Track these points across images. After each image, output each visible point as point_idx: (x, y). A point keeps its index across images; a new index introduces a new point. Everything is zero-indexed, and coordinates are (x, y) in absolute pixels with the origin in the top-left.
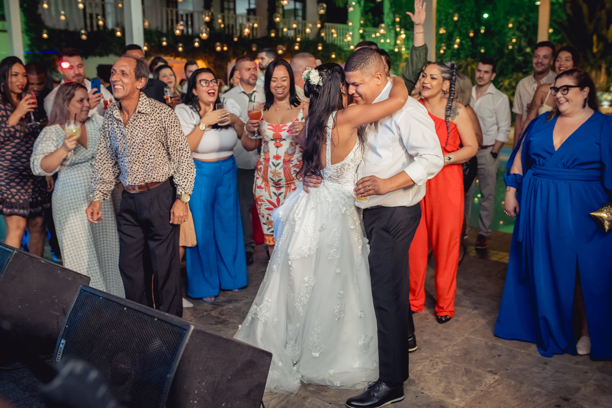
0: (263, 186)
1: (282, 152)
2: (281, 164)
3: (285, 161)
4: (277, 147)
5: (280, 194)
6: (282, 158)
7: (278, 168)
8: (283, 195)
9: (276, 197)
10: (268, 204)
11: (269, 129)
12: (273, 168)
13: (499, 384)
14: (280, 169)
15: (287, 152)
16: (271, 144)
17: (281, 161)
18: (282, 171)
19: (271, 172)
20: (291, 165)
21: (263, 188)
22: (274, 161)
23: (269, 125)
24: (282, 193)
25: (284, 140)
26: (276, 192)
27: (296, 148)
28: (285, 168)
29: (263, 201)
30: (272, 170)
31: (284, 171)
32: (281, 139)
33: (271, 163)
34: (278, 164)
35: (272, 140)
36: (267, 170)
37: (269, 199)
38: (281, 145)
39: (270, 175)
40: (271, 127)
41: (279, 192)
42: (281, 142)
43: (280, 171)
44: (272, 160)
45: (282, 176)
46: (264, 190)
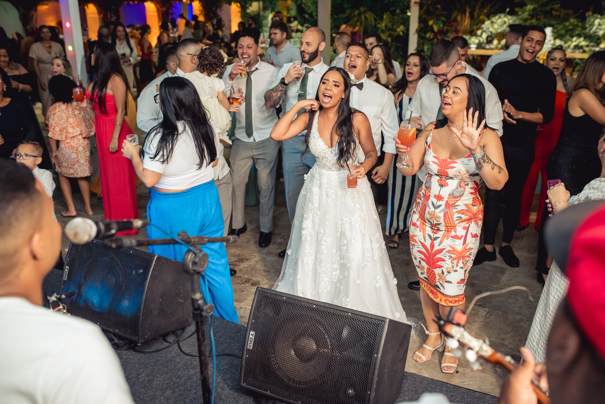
0: (418, 224)
1: (445, 192)
2: (443, 207)
3: (447, 205)
4: (442, 186)
5: (436, 239)
6: (445, 200)
7: (437, 211)
8: (439, 240)
9: (431, 241)
10: (421, 246)
11: (433, 162)
12: (432, 209)
13: (491, 315)
14: (439, 212)
15: (453, 193)
16: (435, 180)
17: (443, 203)
18: (442, 215)
19: (429, 213)
20: (455, 211)
21: (418, 227)
22: (435, 201)
23: (434, 157)
24: (439, 238)
25: (451, 178)
26: (432, 235)
27: (465, 189)
28: (447, 212)
29: (415, 241)
30: (430, 211)
31: (445, 216)
32: (447, 177)
33: (430, 202)
34: (439, 206)
35: (436, 175)
36: (425, 209)
37: (423, 241)
38: (447, 185)
39: (427, 216)
40: (436, 160)
41: (436, 236)
42: (447, 181)
43: (439, 215)
44: (432, 199)
45: (442, 221)
46: (418, 229)
